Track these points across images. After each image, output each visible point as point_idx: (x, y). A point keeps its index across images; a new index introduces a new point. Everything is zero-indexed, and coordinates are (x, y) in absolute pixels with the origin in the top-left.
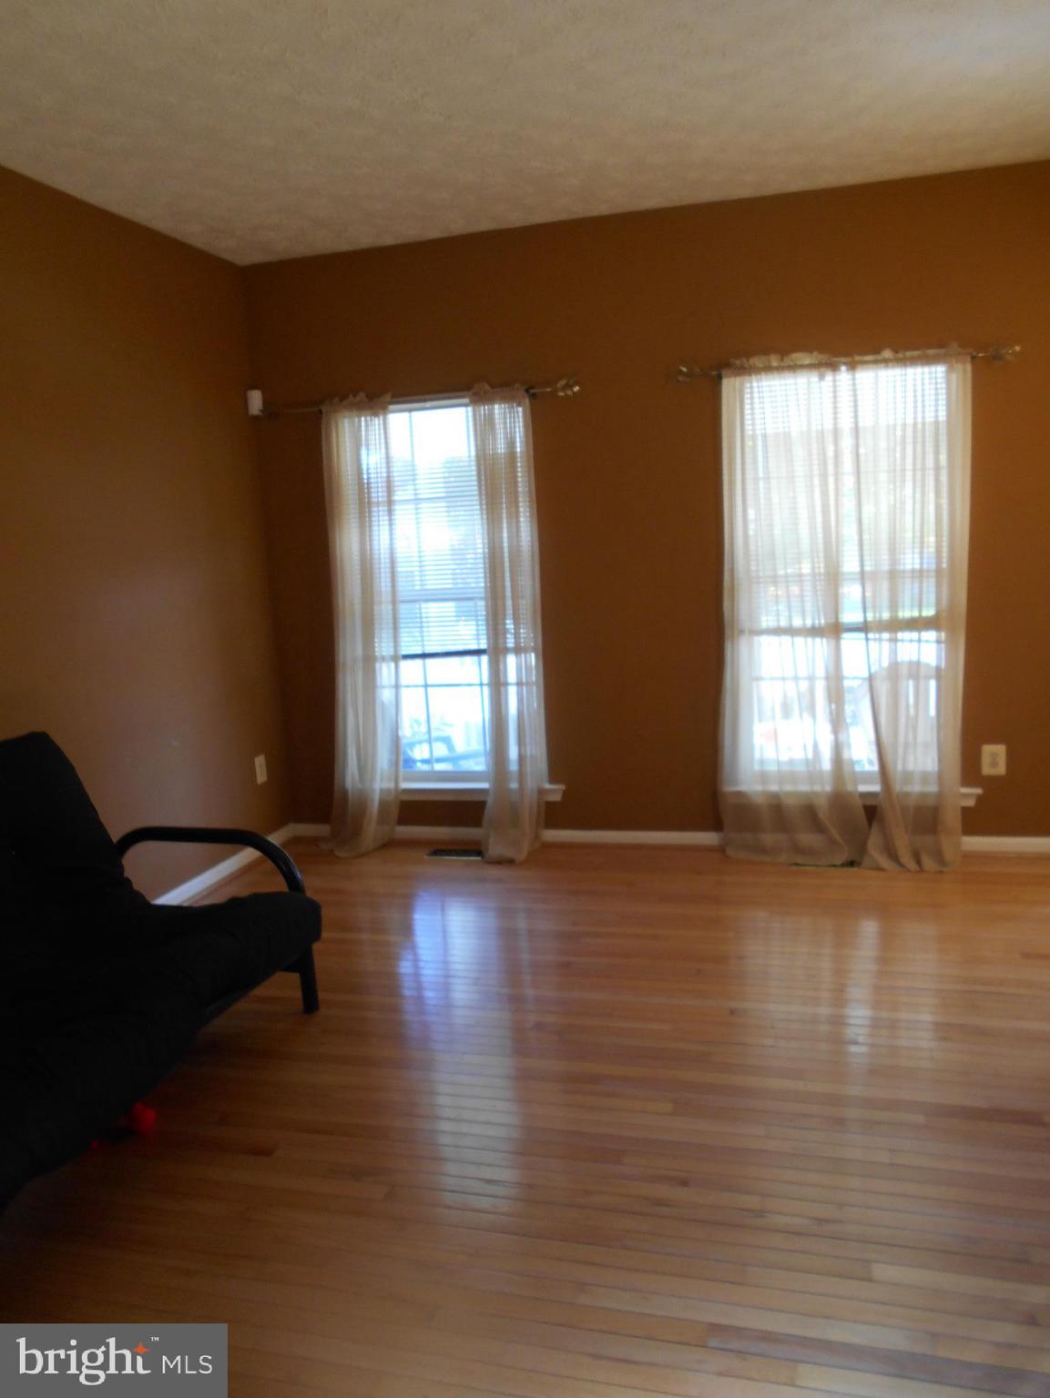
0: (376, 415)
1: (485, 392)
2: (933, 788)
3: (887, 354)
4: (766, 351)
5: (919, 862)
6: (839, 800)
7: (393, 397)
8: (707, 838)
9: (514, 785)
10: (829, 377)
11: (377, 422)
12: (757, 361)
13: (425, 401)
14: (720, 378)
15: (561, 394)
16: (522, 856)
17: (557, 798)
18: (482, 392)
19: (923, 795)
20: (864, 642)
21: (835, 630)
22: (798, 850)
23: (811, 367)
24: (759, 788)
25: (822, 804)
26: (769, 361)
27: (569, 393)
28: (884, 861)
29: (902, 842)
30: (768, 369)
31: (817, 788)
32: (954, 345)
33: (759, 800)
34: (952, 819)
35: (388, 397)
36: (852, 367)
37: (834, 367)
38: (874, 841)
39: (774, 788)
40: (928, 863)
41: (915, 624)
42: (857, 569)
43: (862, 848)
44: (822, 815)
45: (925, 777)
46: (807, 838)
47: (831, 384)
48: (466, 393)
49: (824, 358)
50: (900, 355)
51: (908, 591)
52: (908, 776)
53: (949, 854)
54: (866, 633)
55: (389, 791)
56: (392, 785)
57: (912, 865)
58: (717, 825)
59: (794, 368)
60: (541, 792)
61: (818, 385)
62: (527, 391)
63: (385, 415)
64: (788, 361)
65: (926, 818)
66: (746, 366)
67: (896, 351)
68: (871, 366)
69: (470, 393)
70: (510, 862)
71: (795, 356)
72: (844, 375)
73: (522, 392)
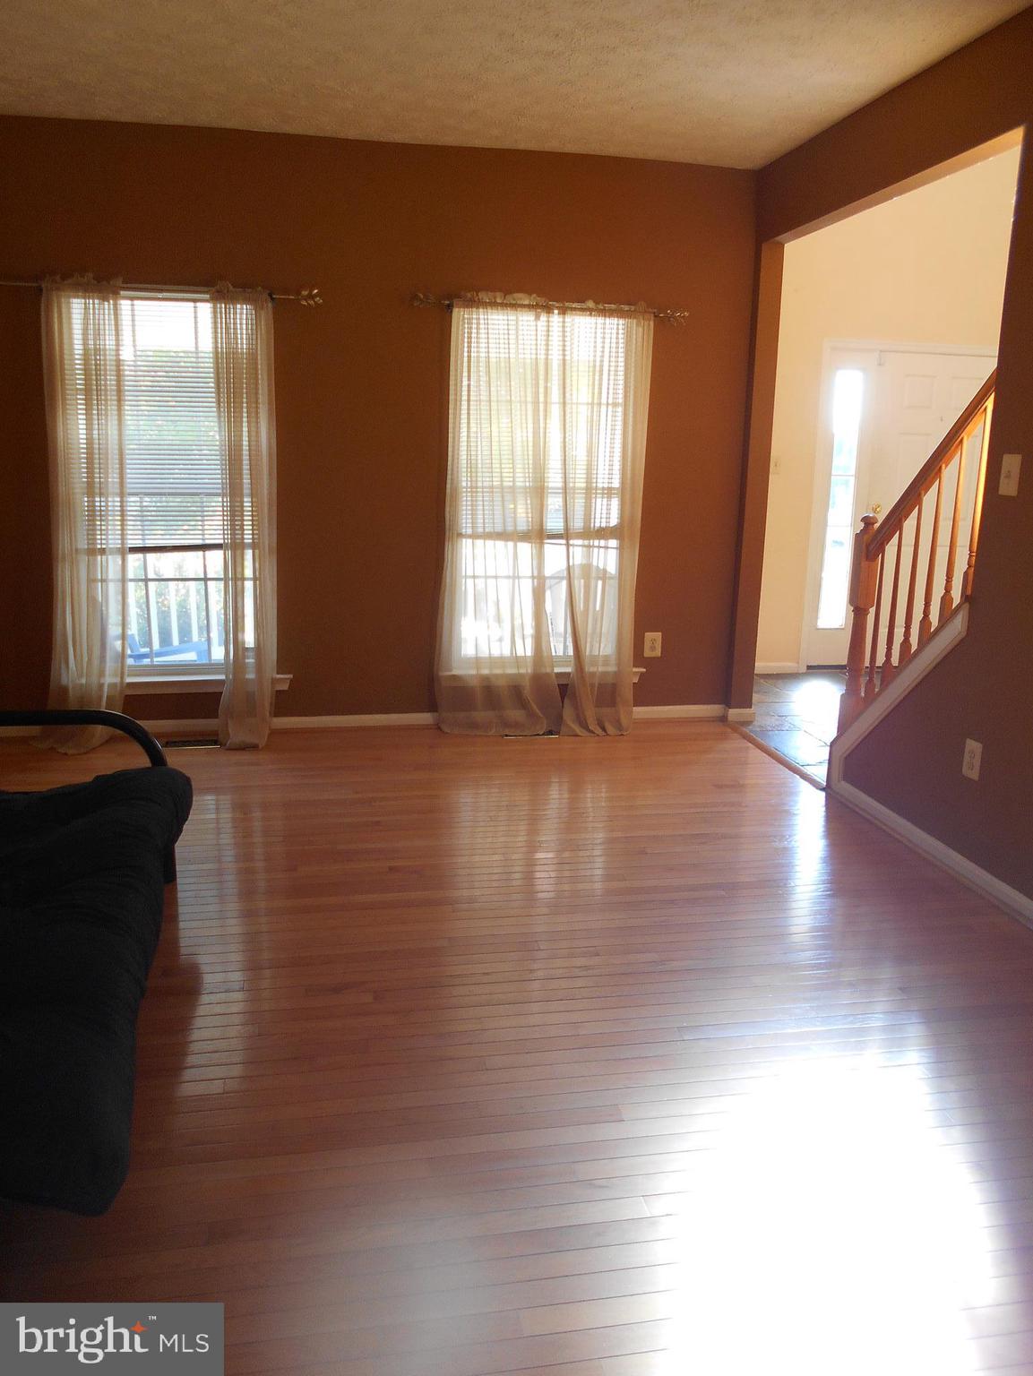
0: (105, 299)
1: (228, 292)
2: (612, 668)
3: (590, 304)
4: (491, 288)
5: (604, 729)
6: (539, 679)
7: (125, 282)
8: (425, 718)
9: (251, 676)
10: (543, 317)
11: (106, 306)
12: (484, 296)
13: (161, 291)
14: (450, 307)
15: (304, 303)
16: (262, 743)
17: (285, 687)
18: (226, 291)
19: (605, 674)
20: (564, 548)
21: (538, 535)
22: (506, 724)
23: (530, 307)
24: (473, 672)
25: (527, 683)
26: (495, 298)
27: (312, 302)
28: (578, 730)
29: (590, 713)
30: (493, 304)
31: (522, 671)
32: (642, 304)
33: (474, 683)
34: (628, 693)
35: (119, 282)
36: (563, 311)
37: (549, 310)
38: (568, 714)
39: (485, 672)
40: (611, 729)
41: (603, 533)
42: (560, 485)
43: (559, 719)
44: (527, 692)
45: (606, 660)
46: (516, 714)
47: (545, 324)
48: (206, 289)
49: (541, 301)
50: (601, 307)
51: (600, 504)
52: (594, 660)
53: (624, 721)
54: (567, 540)
55: (115, 684)
56: (117, 680)
57: (599, 731)
58: (432, 707)
59: (515, 306)
60: (274, 681)
61: (534, 323)
62: (270, 295)
63: (115, 300)
64: (509, 299)
65: (608, 693)
66: (476, 299)
67: (597, 303)
68: (578, 312)
69: (214, 289)
70: (253, 747)
71: (517, 295)
72: (556, 318)
73: (265, 296)
